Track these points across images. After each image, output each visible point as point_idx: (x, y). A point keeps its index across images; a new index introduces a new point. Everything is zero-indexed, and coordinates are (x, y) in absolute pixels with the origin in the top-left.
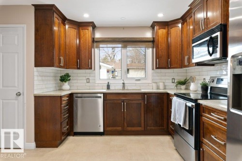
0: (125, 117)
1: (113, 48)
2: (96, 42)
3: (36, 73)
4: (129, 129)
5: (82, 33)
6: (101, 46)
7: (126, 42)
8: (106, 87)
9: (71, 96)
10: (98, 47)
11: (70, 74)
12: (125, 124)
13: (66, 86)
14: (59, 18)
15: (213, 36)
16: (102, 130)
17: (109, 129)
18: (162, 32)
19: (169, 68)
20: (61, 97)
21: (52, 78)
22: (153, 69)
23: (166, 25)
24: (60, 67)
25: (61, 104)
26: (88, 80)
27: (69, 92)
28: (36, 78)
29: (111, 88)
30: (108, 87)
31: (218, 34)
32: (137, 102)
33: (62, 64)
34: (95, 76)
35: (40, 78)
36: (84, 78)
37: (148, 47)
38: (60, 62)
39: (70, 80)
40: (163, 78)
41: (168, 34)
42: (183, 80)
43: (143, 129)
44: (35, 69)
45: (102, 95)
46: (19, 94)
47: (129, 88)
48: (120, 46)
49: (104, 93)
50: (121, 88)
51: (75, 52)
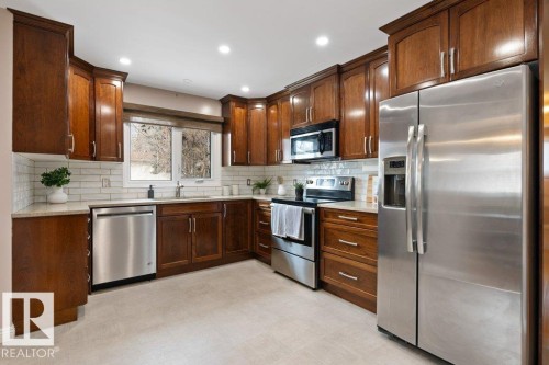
0: (194, 240)
1: (144, 124)
2: (125, 110)
4: (200, 259)
5: (101, 90)
6: (134, 119)
7: (181, 119)
8: (146, 195)
10: (129, 121)
11: (70, 171)
12: (194, 253)
13: (59, 194)
15: (324, 131)
16: (153, 270)
17: (165, 265)
18: (239, 112)
19: (248, 164)
22: (223, 164)
23: (245, 102)
26: (106, 183)
29: (155, 195)
30: (151, 194)
31: (333, 130)
34: (121, 175)
36: (97, 178)
37: (216, 132)
39: (68, 181)
40: (236, 178)
41: (247, 115)
42: (262, 182)
43: (221, 256)
45: (154, 209)
47: (186, 195)
49: (157, 206)
50: (173, 195)
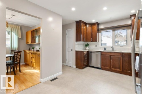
0: (111, 63)
2: (100, 30)
3: (76, 44)
5: (93, 27)
9: (88, 52)
10: (101, 32)
11: (89, 44)
13: (87, 48)
14: (83, 24)
16: (100, 67)
20: (83, 52)
21: (82, 45)
24: (84, 41)
25: (83, 54)
26: (96, 46)
27: (87, 50)
28: (76, 45)
29: (106, 49)
32: (118, 57)
33: (85, 40)
34: (99, 44)
35: (78, 45)
37: (128, 29)
38: (84, 40)
39: (89, 46)
43: (122, 71)
44: (76, 42)
46: (71, 50)
48: (112, 30)
49: (101, 52)
50: (112, 50)
51: (90, 35)
